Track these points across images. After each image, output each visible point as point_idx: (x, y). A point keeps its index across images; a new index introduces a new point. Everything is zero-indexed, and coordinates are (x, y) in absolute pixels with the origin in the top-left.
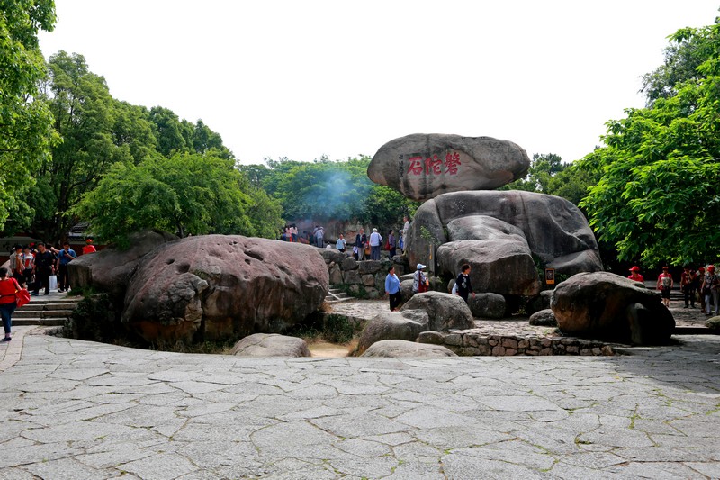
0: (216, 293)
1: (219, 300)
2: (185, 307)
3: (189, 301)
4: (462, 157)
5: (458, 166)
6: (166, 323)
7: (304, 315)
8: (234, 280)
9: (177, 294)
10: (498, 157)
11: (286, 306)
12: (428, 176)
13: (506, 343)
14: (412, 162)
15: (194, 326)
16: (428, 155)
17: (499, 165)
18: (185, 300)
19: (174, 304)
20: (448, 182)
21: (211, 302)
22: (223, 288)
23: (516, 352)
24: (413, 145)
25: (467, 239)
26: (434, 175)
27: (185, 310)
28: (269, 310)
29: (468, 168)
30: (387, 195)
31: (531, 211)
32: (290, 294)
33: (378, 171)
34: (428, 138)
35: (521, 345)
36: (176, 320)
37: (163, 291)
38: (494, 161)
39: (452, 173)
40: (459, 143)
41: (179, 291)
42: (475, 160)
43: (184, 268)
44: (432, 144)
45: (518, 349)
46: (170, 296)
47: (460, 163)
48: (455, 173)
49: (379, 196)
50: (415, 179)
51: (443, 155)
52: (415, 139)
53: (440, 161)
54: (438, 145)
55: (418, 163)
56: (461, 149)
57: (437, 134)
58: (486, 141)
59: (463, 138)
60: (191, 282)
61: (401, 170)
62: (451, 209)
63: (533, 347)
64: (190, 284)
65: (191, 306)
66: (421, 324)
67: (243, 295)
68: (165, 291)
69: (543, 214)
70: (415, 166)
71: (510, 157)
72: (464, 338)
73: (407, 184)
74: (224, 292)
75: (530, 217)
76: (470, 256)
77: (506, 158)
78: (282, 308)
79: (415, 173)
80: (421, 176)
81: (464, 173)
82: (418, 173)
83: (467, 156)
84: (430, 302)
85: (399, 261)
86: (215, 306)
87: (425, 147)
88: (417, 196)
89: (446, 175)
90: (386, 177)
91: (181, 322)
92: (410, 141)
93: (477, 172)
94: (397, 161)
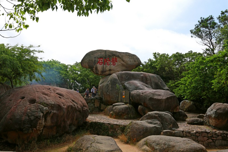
0: (51, 114)
1: (52, 118)
2: (37, 122)
3: (39, 119)
4: (118, 59)
5: (116, 63)
6: (26, 132)
7: (82, 123)
8: (59, 107)
9: (33, 115)
10: (132, 60)
11: (76, 119)
12: (105, 66)
13: (203, 135)
14: (99, 60)
15: (39, 132)
16: (105, 58)
17: (132, 63)
18: (37, 118)
19: (32, 121)
20: (112, 68)
21: (49, 119)
22: (55, 111)
23: (208, 138)
24: (99, 54)
25: (136, 89)
26: (107, 66)
27: (37, 124)
28: (69, 121)
29: (120, 64)
30: (65, 74)
31: (152, 80)
32: (78, 113)
33: (86, 63)
34: (106, 51)
35: (209, 135)
36: (32, 130)
37: (24, 114)
38: (130, 62)
39: (113, 65)
40: (118, 54)
41: (34, 114)
42: (123, 61)
43: (33, 101)
44: (107, 53)
45: (208, 137)
46: (29, 116)
47: (117, 62)
48: (115, 65)
49: (62, 74)
50: (100, 67)
51: (111, 58)
52: (100, 52)
53: (110, 61)
54: (110, 54)
55: (101, 61)
56: (118, 57)
57: (109, 50)
58: (128, 54)
59: (119, 52)
60: (40, 109)
61: (95, 63)
62: (123, 78)
63: (214, 136)
64: (39, 110)
65: (40, 121)
66: (160, 127)
67: (63, 114)
68: (25, 113)
69: (156, 81)
70: (100, 62)
71: (136, 60)
72: (184, 133)
73: (96, 68)
74: (55, 113)
75: (152, 82)
76: (154, 96)
77: (135, 61)
78: (74, 120)
79: (100, 64)
80: (102, 66)
81: (118, 65)
82: (101, 64)
83: (120, 59)
84: (159, 116)
85: (98, 98)
86: (50, 121)
87: (105, 55)
88: (100, 73)
89: (111, 66)
90: (88, 65)
91: (35, 130)
92: (98, 52)
93: (123, 65)
94: (94, 59)
